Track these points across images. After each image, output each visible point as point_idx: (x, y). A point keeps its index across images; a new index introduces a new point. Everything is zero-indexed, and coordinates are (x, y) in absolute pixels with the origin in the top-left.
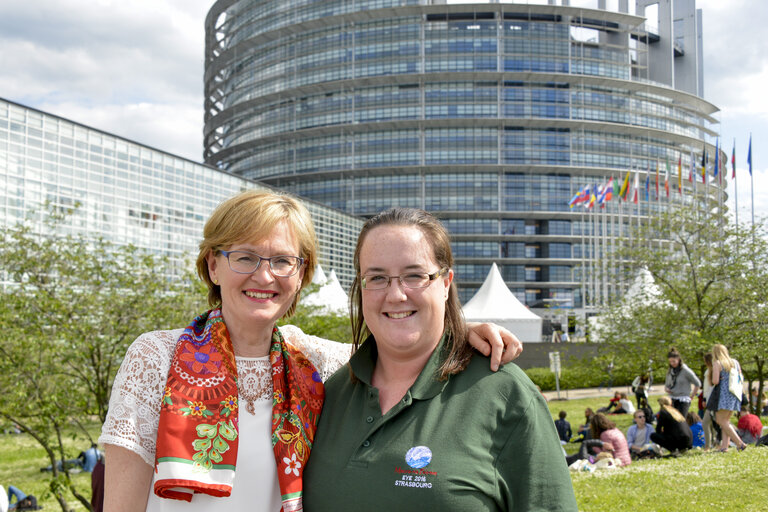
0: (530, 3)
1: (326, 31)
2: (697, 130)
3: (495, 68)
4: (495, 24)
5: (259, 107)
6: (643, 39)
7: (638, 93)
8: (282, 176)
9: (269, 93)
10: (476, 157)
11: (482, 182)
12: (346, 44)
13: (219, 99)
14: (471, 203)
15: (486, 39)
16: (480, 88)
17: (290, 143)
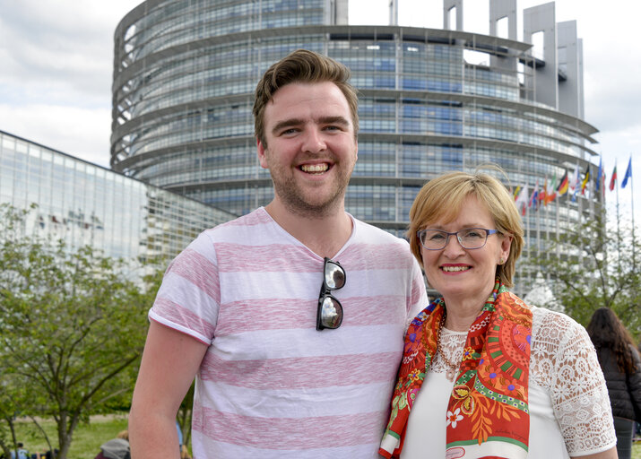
0: (426, 27)
1: (233, 46)
2: (579, 149)
3: (394, 87)
4: (394, 46)
5: (167, 117)
6: (530, 64)
7: (526, 114)
8: (187, 184)
9: (176, 104)
10: (375, 170)
11: (381, 194)
12: (252, 59)
13: (127, 109)
14: (370, 213)
15: (385, 59)
16: (379, 105)
17: (196, 152)
